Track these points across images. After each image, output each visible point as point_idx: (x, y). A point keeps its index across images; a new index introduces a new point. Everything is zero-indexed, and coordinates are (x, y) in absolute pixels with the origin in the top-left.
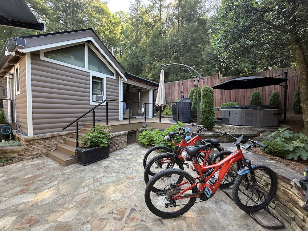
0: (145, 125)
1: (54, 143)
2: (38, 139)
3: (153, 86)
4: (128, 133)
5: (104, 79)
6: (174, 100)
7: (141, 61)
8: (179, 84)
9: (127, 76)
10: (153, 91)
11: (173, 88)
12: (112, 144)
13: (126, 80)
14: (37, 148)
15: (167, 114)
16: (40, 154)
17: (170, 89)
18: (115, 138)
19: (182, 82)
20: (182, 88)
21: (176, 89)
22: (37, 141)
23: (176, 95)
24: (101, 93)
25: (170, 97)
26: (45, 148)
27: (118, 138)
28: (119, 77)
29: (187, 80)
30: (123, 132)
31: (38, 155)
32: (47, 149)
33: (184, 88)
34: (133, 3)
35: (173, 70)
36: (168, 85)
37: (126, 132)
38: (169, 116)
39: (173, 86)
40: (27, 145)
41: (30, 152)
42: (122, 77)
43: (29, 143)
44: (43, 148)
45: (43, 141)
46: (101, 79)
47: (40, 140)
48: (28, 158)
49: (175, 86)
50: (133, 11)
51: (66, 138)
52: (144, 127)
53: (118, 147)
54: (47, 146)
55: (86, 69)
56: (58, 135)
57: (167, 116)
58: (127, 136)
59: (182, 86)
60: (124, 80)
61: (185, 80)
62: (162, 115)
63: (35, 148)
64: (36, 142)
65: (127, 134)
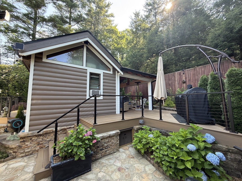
0: (142, 122)
1: (47, 140)
2: (32, 136)
3: (151, 78)
4: (120, 133)
5: (101, 75)
6: (175, 90)
7: (140, 58)
8: (180, 74)
9: (122, 69)
10: (152, 83)
11: (173, 78)
12: (98, 149)
13: (122, 73)
14: (30, 145)
15: (168, 106)
16: (32, 151)
17: (169, 80)
18: (103, 140)
19: (184, 72)
20: (184, 78)
21: (176, 80)
22: (31, 137)
23: (177, 85)
24: (98, 88)
25: (170, 88)
26: (38, 145)
27: (108, 140)
28: (116, 72)
29: (189, 69)
30: (114, 132)
31: (31, 152)
32: (40, 146)
33: (186, 78)
34: (133, 18)
35: (171, 61)
36: (167, 76)
37: (117, 133)
38: (172, 109)
39: (173, 77)
40: (21, 142)
41: (23, 150)
42: (118, 72)
43: (23, 140)
44: (36, 145)
45: (37, 138)
46: (99, 75)
47: (34, 137)
48: (20, 156)
49: (175, 77)
50: (133, 23)
51: (60, 133)
52: (141, 124)
53: (107, 152)
54: (40, 143)
55: (84, 67)
56: (52, 131)
57: (168, 108)
58: (118, 137)
59: (184, 76)
60: (121, 74)
61: (187, 70)
62: (162, 107)
63: (28, 145)
64: (30, 139)
65: (120, 135)
